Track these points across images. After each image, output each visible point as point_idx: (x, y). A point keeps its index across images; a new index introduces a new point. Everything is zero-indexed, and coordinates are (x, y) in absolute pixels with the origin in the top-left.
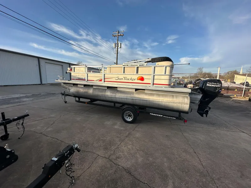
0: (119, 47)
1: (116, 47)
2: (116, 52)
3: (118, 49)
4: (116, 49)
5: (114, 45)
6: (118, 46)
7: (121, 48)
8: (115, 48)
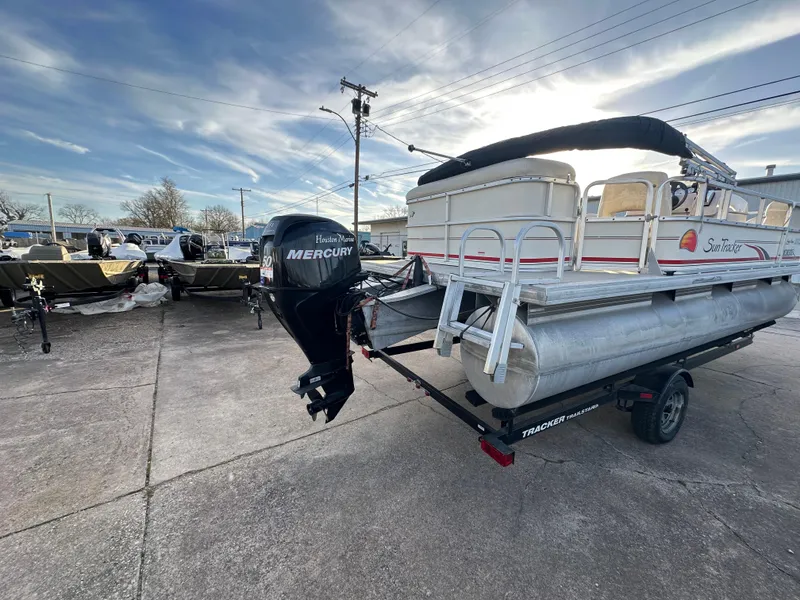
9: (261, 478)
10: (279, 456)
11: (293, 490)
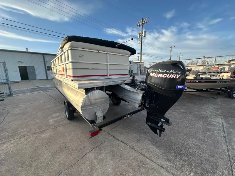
0: (144, 36)
1: (141, 37)
2: (141, 42)
3: (142, 38)
4: (141, 39)
5: (138, 34)
6: (142, 35)
7: (145, 36)
8: (139, 38)
9: (181, 162)
10: (168, 163)
11: (175, 150)
